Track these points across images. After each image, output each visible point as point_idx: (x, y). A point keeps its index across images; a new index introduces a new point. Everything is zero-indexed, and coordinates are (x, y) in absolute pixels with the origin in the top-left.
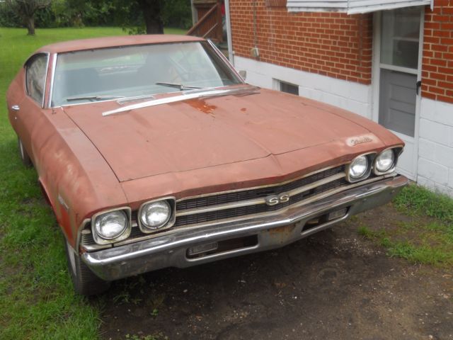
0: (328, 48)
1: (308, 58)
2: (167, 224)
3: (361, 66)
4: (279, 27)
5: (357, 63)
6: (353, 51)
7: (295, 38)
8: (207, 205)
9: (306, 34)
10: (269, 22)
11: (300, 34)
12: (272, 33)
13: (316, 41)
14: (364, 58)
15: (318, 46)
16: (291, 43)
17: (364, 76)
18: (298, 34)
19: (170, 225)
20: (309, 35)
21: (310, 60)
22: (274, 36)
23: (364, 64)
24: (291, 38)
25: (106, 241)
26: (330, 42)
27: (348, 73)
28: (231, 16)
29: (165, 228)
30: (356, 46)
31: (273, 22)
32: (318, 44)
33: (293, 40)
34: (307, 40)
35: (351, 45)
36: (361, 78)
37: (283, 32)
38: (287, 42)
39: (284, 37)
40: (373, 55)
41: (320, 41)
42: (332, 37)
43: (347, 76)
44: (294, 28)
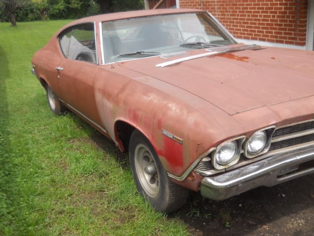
0: (268, 20)
1: (249, 29)
2: (263, 150)
3: (298, 32)
4: (223, 8)
5: (294, 30)
6: (290, 21)
7: (238, 15)
8: (290, 133)
9: (247, 12)
10: (214, 5)
11: (243, 12)
12: (217, 13)
13: (257, 16)
14: (300, 26)
15: (259, 20)
16: (234, 19)
17: (300, 39)
18: (240, 12)
19: (266, 151)
20: (251, 12)
21: (251, 31)
22: (219, 15)
23: (300, 31)
24: (234, 15)
25: (221, 166)
26: (269, 16)
27: (286, 38)
28: (180, 3)
29: (262, 153)
30: (293, 17)
31: (218, 5)
32: (259, 18)
33: (236, 17)
34: (249, 16)
35: (288, 17)
36: (298, 41)
37: (227, 12)
38: (231, 19)
39: (228, 15)
40: (307, 23)
41: (261, 16)
42: (271, 12)
43: (284, 40)
44: (236, 8)
